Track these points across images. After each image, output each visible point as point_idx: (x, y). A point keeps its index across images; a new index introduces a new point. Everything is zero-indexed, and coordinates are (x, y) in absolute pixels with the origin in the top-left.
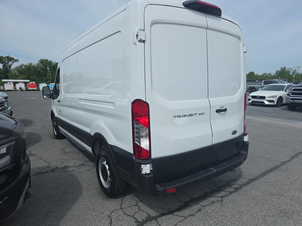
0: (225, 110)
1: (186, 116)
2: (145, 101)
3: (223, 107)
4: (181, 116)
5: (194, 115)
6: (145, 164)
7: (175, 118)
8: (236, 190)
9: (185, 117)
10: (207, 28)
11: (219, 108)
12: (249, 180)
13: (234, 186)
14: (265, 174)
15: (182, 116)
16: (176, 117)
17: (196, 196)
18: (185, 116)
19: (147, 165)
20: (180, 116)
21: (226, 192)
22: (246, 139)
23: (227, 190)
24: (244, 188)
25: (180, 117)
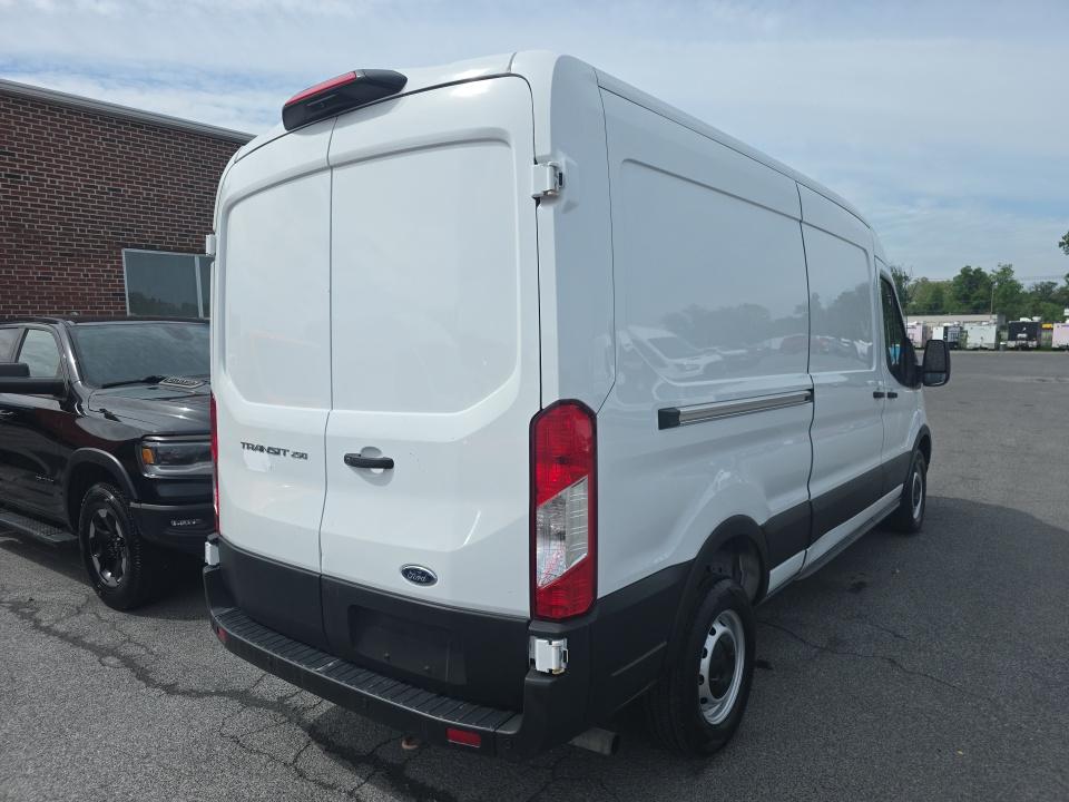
1: (264, 450)
3: (377, 450)
5: (282, 453)
7: (245, 450)
9: (262, 453)
15: (256, 448)
16: (246, 447)
18: (262, 449)
25: (253, 448)
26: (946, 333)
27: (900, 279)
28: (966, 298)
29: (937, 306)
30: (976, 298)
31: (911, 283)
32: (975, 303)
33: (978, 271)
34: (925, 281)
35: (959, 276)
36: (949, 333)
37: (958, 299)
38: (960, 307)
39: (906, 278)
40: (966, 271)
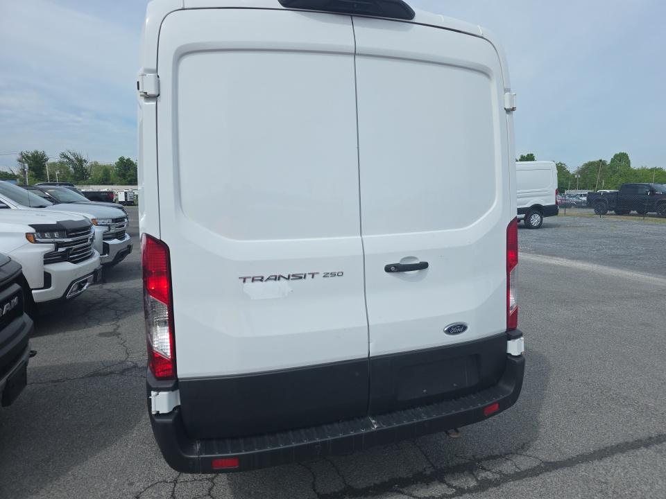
0: (423, 266)
1: (281, 279)
2: (159, 238)
3: (414, 258)
4: (265, 278)
5: (309, 277)
6: (158, 390)
7: (246, 284)
8: (484, 486)
9: (277, 282)
10: (355, 54)
11: (396, 261)
12: (542, 465)
13: (483, 475)
14: (603, 453)
15: (268, 279)
16: (249, 281)
17: (360, 484)
18: (277, 278)
19: (161, 393)
20: (263, 278)
21: (450, 486)
22: (515, 348)
23: (455, 483)
24: (511, 485)
25: (261, 280)
26: (126, 196)
27: (81, 161)
28: (124, 176)
29: (107, 180)
30: (129, 176)
31: (88, 164)
32: (129, 179)
33: (128, 160)
34: (96, 163)
35: (118, 162)
36: (128, 196)
37: (119, 175)
38: (121, 180)
39: (85, 161)
40: (122, 159)
